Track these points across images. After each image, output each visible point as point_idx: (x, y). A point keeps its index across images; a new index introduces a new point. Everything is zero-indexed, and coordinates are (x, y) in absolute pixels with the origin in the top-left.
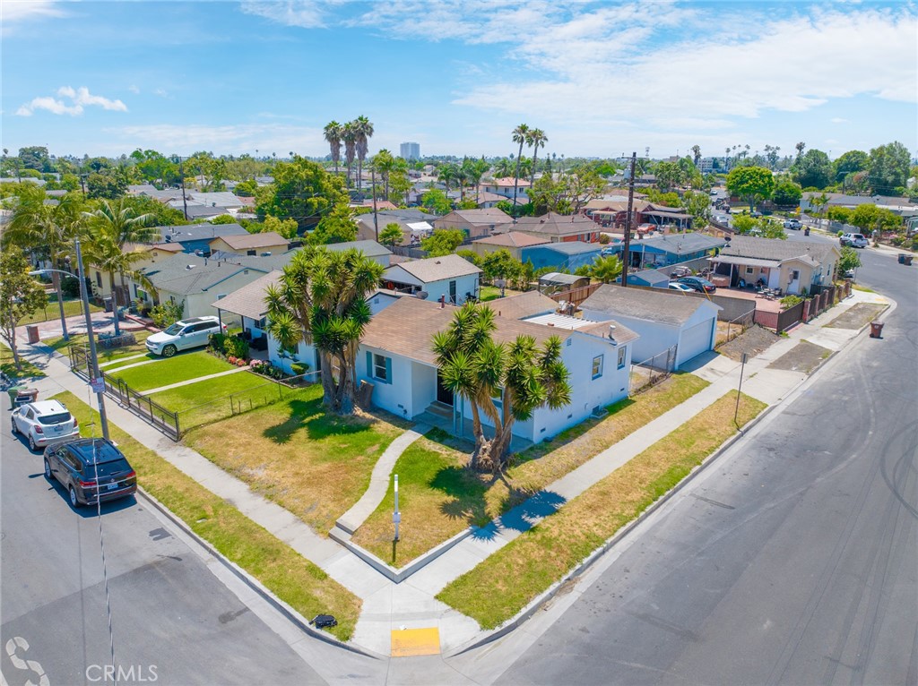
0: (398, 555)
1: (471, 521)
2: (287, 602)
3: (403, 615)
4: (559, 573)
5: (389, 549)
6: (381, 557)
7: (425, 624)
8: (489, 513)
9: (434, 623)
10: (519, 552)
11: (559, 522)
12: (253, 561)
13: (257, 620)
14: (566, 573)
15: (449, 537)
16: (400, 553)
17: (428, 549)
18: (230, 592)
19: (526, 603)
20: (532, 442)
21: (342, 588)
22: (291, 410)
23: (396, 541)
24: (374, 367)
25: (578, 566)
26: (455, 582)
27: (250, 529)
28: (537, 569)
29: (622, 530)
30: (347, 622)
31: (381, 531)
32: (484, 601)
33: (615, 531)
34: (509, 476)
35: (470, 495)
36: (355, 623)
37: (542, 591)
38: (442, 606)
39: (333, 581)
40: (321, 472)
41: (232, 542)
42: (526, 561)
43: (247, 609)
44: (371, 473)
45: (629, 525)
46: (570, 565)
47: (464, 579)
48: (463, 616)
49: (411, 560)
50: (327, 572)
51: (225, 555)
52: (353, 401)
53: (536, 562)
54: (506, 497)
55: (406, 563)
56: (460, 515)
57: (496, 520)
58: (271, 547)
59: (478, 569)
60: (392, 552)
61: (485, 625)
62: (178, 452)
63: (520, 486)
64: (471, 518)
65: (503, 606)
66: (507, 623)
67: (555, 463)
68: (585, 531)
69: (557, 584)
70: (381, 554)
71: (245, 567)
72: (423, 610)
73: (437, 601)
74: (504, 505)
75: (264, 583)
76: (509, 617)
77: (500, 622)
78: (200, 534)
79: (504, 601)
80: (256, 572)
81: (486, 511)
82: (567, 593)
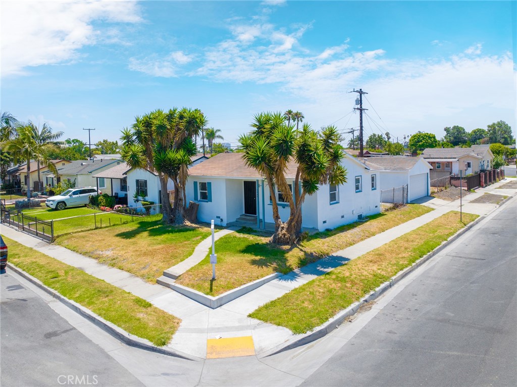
0: (214, 288)
1: (275, 270)
2: (112, 321)
3: (219, 328)
4: (357, 296)
5: (207, 285)
6: (200, 290)
7: (240, 334)
8: (290, 266)
9: (248, 333)
10: (319, 286)
11: (349, 269)
12: (87, 297)
13: (81, 336)
14: (362, 296)
15: (258, 278)
16: (217, 287)
17: (241, 285)
18: (62, 318)
19: (332, 315)
20: (317, 230)
21: (164, 312)
22: (138, 226)
23: (213, 279)
24: (199, 191)
25: (372, 292)
26: (266, 305)
27: (91, 281)
28: (337, 294)
29: (401, 273)
30: (165, 333)
31: (201, 275)
32: (293, 315)
33: (396, 273)
34: (303, 246)
35: (273, 256)
36: (172, 334)
37: (345, 308)
38: (255, 321)
39: (156, 308)
40: (155, 249)
41: (73, 288)
42: (326, 289)
43: (74, 328)
44: (194, 248)
45: (405, 270)
46: (365, 292)
47: (273, 303)
48: (275, 326)
49: (226, 291)
50: (152, 303)
51: (65, 296)
52: (184, 216)
53: (335, 290)
54: (302, 257)
55: (222, 293)
56: (267, 266)
57: (296, 270)
58: (106, 290)
59: (285, 297)
60: (209, 287)
61: (296, 330)
62: (49, 248)
63: (312, 251)
64: (276, 267)
65: (311, 317)
66: (317, 329)
67: (337, 240)
68: (372, 273)
69: (356, 304)
70: (199, 288)
71: (80, 302)
72: (237, 324)
73: (249, 318)
74: (301, 261)
75: (94, 311)
76: (318, 325)
77: (310, 327)
78: (49, 286)
79: (312, 314)
80: (89, 304)
81: (288, 264)
82: (366, 310)
